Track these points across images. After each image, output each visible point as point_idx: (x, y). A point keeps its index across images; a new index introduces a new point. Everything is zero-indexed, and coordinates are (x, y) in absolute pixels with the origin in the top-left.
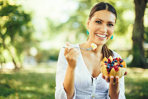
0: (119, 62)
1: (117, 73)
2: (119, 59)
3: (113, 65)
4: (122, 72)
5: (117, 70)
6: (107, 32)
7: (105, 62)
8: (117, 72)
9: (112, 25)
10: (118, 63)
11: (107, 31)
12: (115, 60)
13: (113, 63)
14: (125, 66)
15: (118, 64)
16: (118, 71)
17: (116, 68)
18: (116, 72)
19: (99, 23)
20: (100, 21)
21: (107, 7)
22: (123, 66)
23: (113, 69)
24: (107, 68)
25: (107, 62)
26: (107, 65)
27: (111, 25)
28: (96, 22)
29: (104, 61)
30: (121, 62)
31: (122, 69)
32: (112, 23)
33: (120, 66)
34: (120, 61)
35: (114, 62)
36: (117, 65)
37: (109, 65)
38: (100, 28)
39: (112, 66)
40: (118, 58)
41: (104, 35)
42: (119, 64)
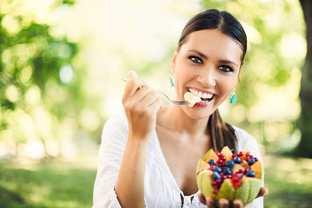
0: (245, 162)
1: (236, 193)
2: (247, 155)
3: (228, 169)
4: (250, 191)
5: (237, 183)
6: (215, 87)
7: (211, 163)
8: (238, 191)
9: (232, 70)
10: (244, 166)
11: (214, 84)
12: (235, 158)
13: (231, 167)
14: (261, 175)
15: (243, 169)
16: (241, 188)
17: (237, 178)
18: (236, 189)
19: (197, 62)
20: (199, 56)
21: (222, 22)
22: (253, 174)
23: (228, 182)
24: (214, 178)
25: (215, 162)
26: (212, 170)
27: (228, 70)
28: (190, 57)
29: (208, 160)
30: (251, 164)
31: (250, 182)
32: (231, 65)
33: (248, 173)
34: (247, 161)
35: (233, 163)
36: (240, 171)
37: (220, 170)
38: (198, 74)
39: (227, 174)
40: (244, 153)
41: (207, 93)
42: (246, 169)
